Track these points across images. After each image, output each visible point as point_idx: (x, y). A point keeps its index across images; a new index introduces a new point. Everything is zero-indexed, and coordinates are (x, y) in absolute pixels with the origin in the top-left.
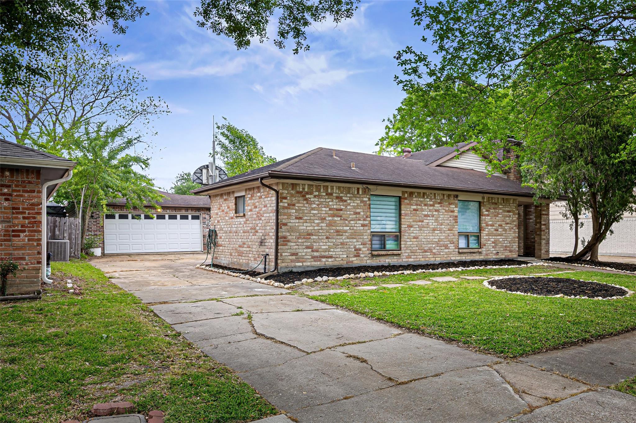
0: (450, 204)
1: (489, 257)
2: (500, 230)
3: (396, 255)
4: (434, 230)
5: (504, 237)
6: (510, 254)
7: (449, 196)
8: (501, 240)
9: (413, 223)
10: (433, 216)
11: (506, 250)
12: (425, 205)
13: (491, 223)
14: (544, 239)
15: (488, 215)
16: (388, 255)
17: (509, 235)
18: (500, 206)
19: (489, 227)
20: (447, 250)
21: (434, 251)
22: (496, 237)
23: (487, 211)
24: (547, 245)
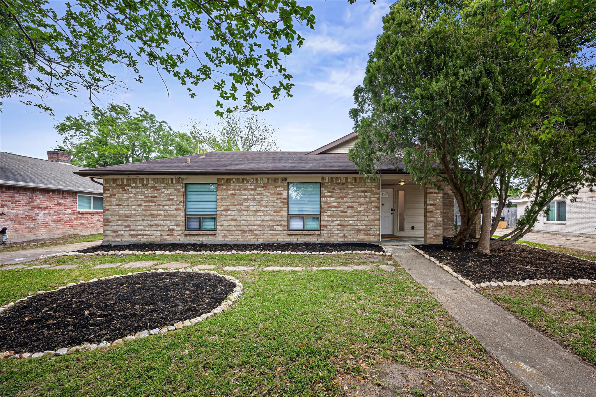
0: (276, 187)
1: (332, 240)
2: (348, 211)
3: (211, 235)
4: (256, 212)
5: (356, 219)
6: (366, 237)
7: (275, 180)
8: (351, 222)
9: (230, 207)
10: (255, 199)
11: (360, 233)
12: (245, 189)
13: (335, 204)
14: (432, 222)
15: (331, 197)
16: (199, 235)
17: (364, 217)
18: (350, 187)
19: (333, 209)
20: (272, 232)
21: (255, 232)
22: (343, 219)
23: (329, 192)
24: (438, 228)
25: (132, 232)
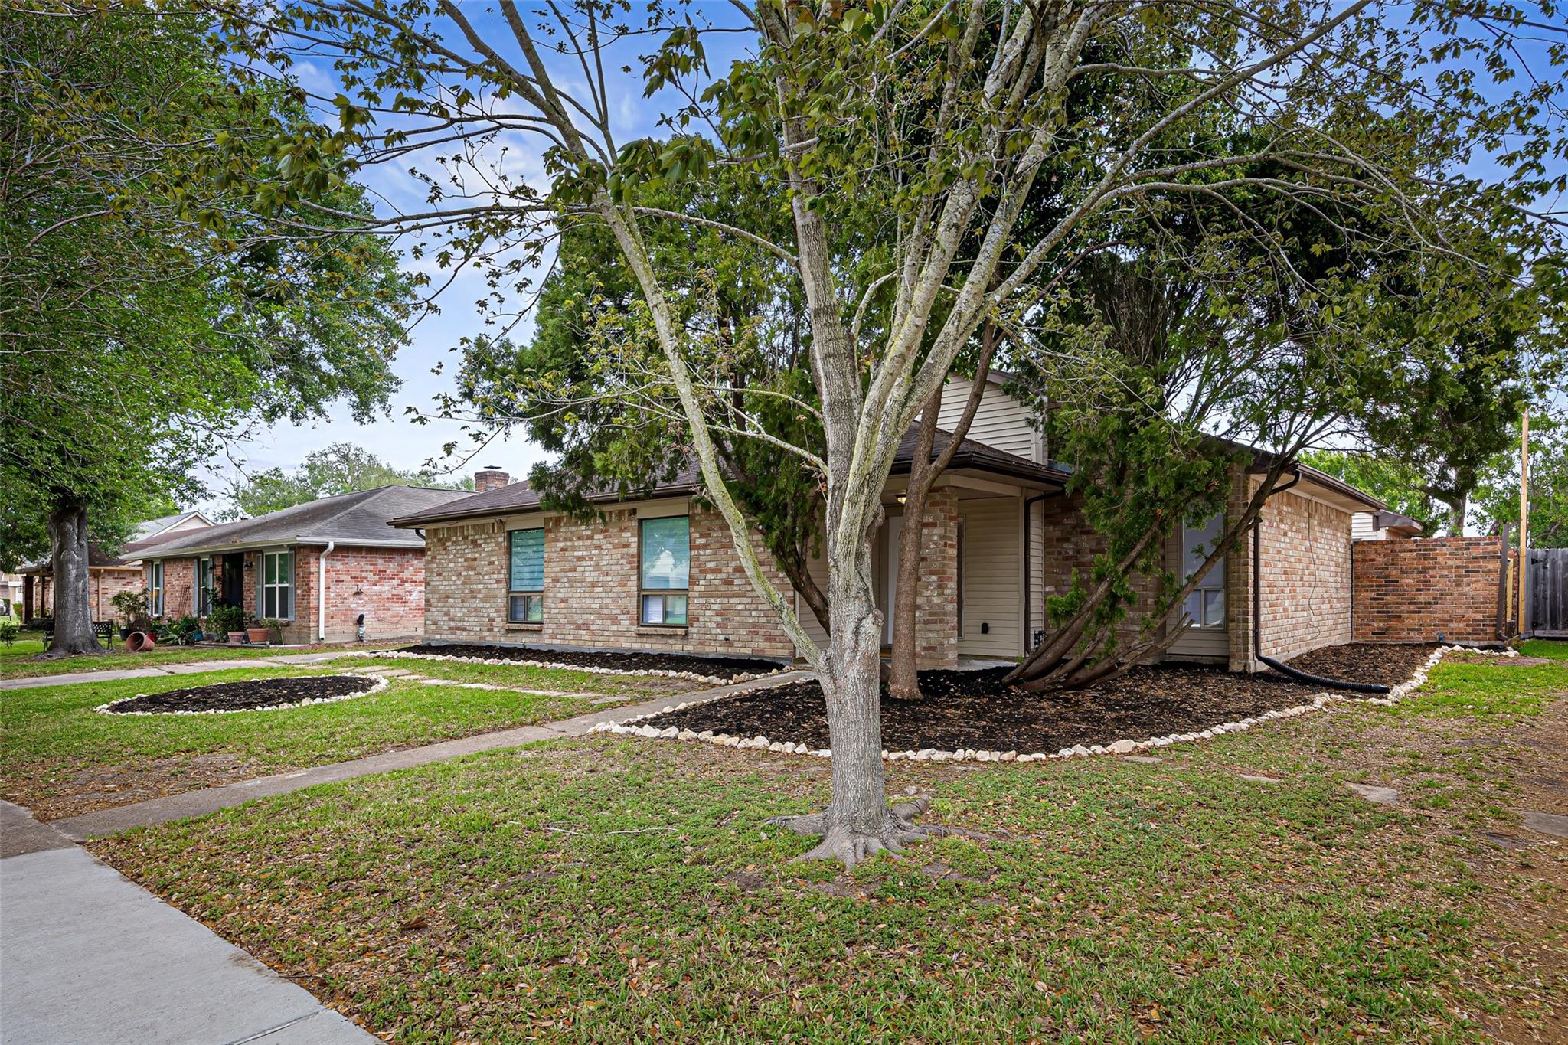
0: (622, 530)
1: (707, 649)
2: (736, 582)
3: (535, 631)
4: (593, 585)
5: (749, 600)
6: (767, 645)
7: (621, 513)
8: (740, 607)
9: (560, 575)
10: (591, 559)
11: (757, 634)
12: (579, 538)
13: (712, 564)
15: (705, 547)
16: (521, 631)
19: (709, 576)
20: (614, 628)
21: (593, 628)
22: (725, 600)
23: (702, 536)
24: (932, 626)
25: (452, 624)
